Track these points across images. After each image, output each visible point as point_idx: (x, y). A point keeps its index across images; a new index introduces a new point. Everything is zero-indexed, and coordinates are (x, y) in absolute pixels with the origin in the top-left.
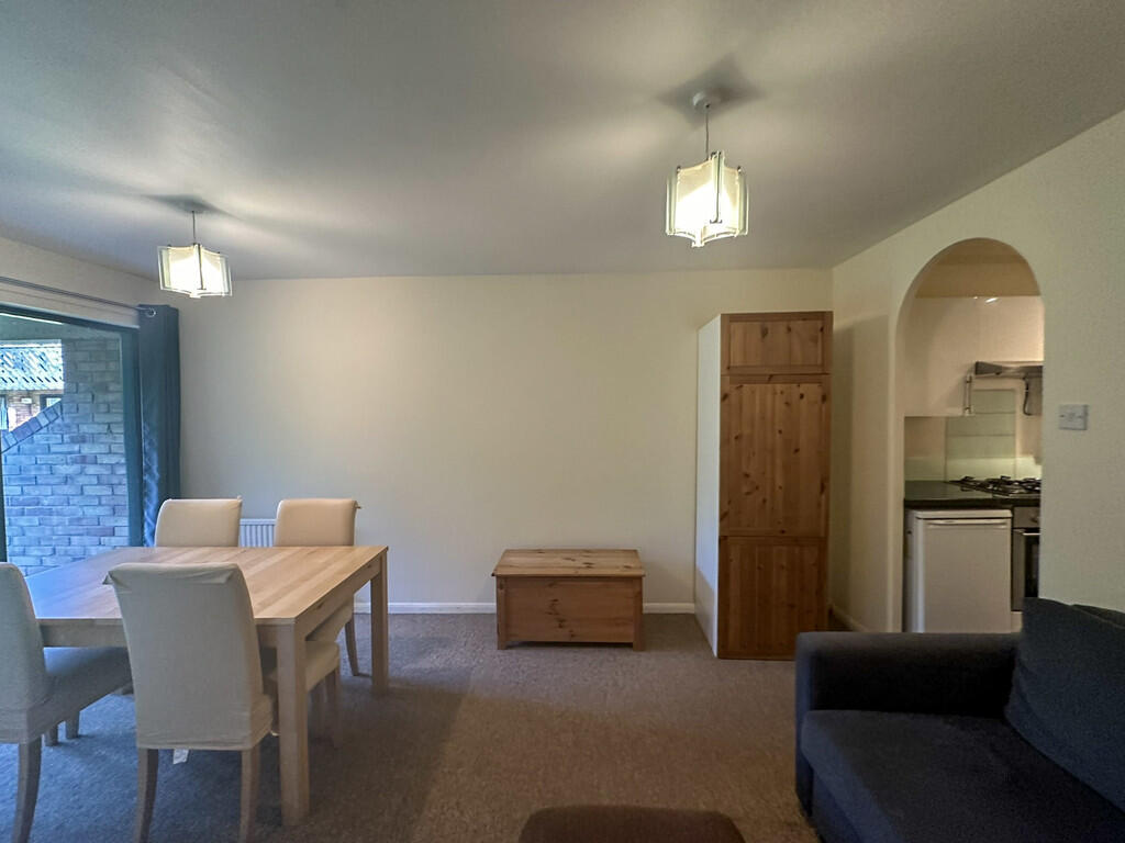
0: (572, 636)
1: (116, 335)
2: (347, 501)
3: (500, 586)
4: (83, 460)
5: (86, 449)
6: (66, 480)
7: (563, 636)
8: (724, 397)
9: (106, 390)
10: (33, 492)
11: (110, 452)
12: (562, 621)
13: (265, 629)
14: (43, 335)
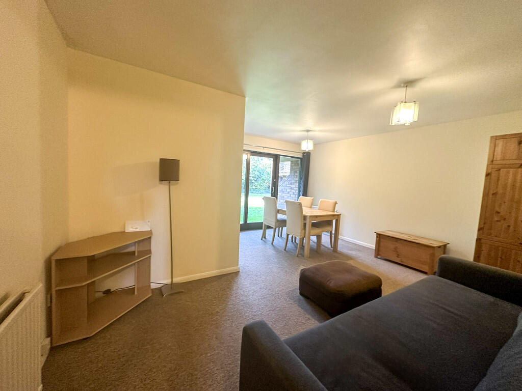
0: (402, 262)
1: (299, 160)
2: (334, 201)
3: (377, 237)
4: (291, 189)
5: (292, 186)
6: (288, 193)
7: (398, 260)
8: (488, 175)
9: (296, 173)
10: (284, 195)
11: (295, 187)
12: (398, 255)
13: (305, 217)
14: (288, 160)
